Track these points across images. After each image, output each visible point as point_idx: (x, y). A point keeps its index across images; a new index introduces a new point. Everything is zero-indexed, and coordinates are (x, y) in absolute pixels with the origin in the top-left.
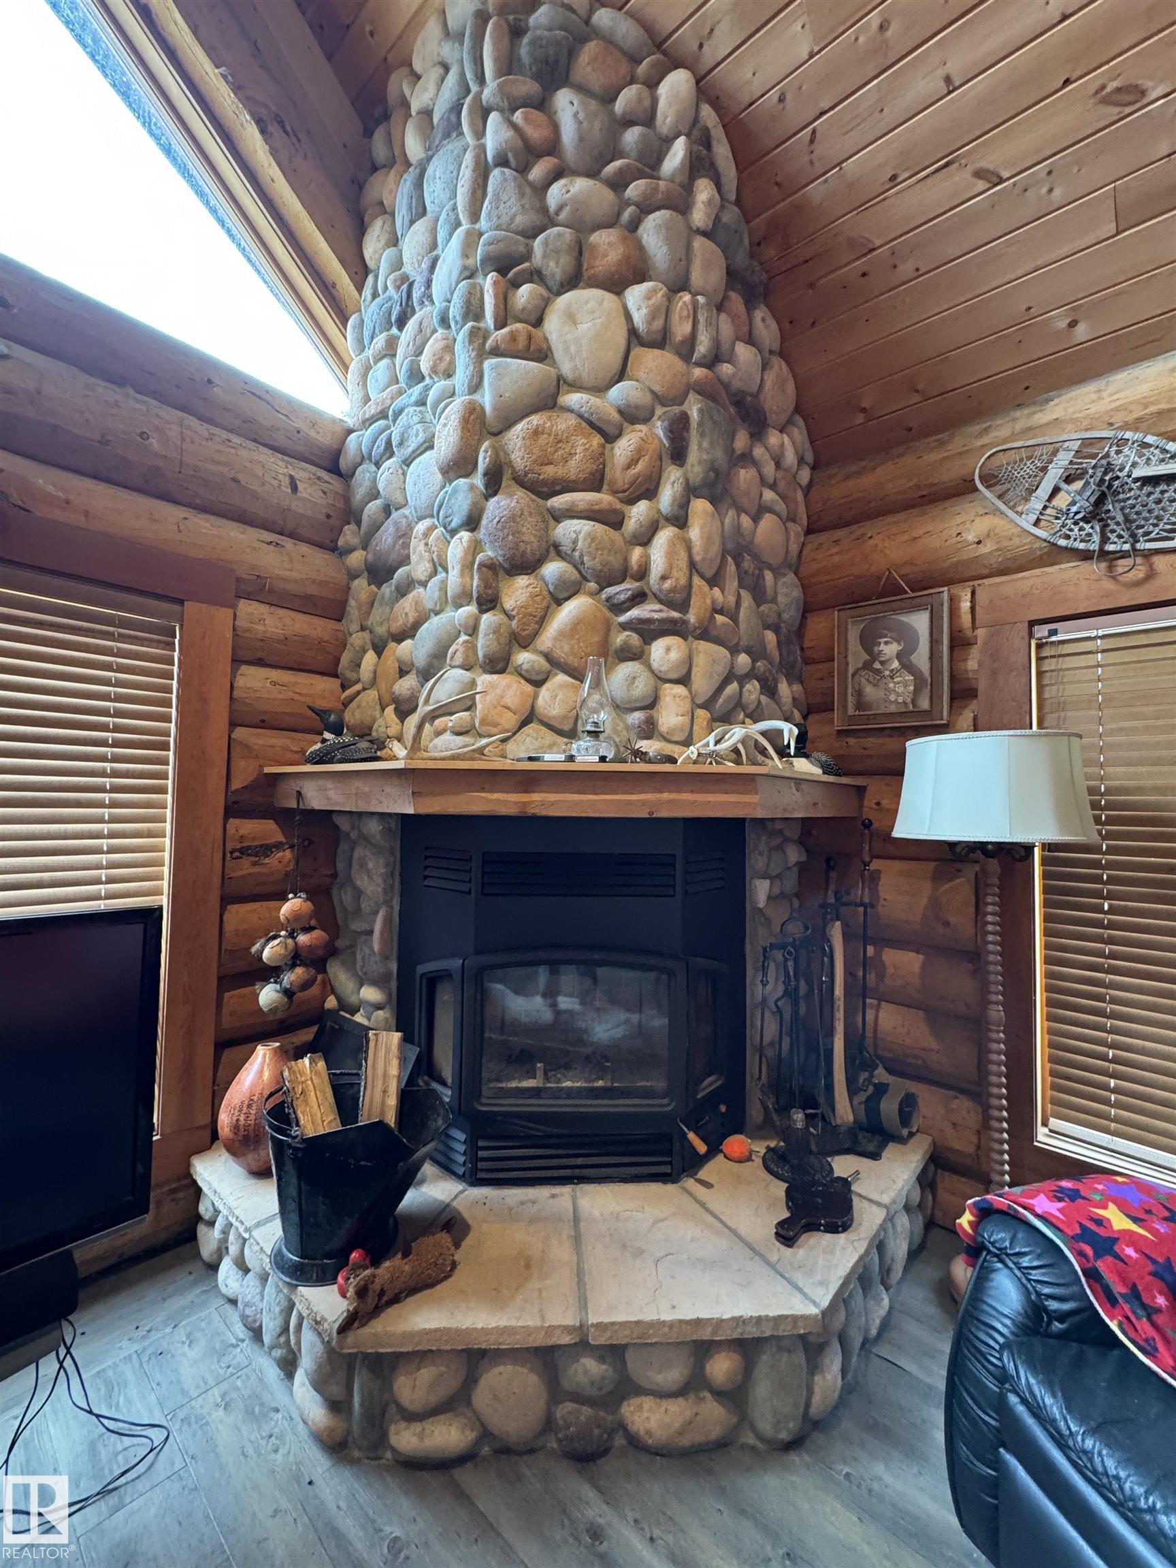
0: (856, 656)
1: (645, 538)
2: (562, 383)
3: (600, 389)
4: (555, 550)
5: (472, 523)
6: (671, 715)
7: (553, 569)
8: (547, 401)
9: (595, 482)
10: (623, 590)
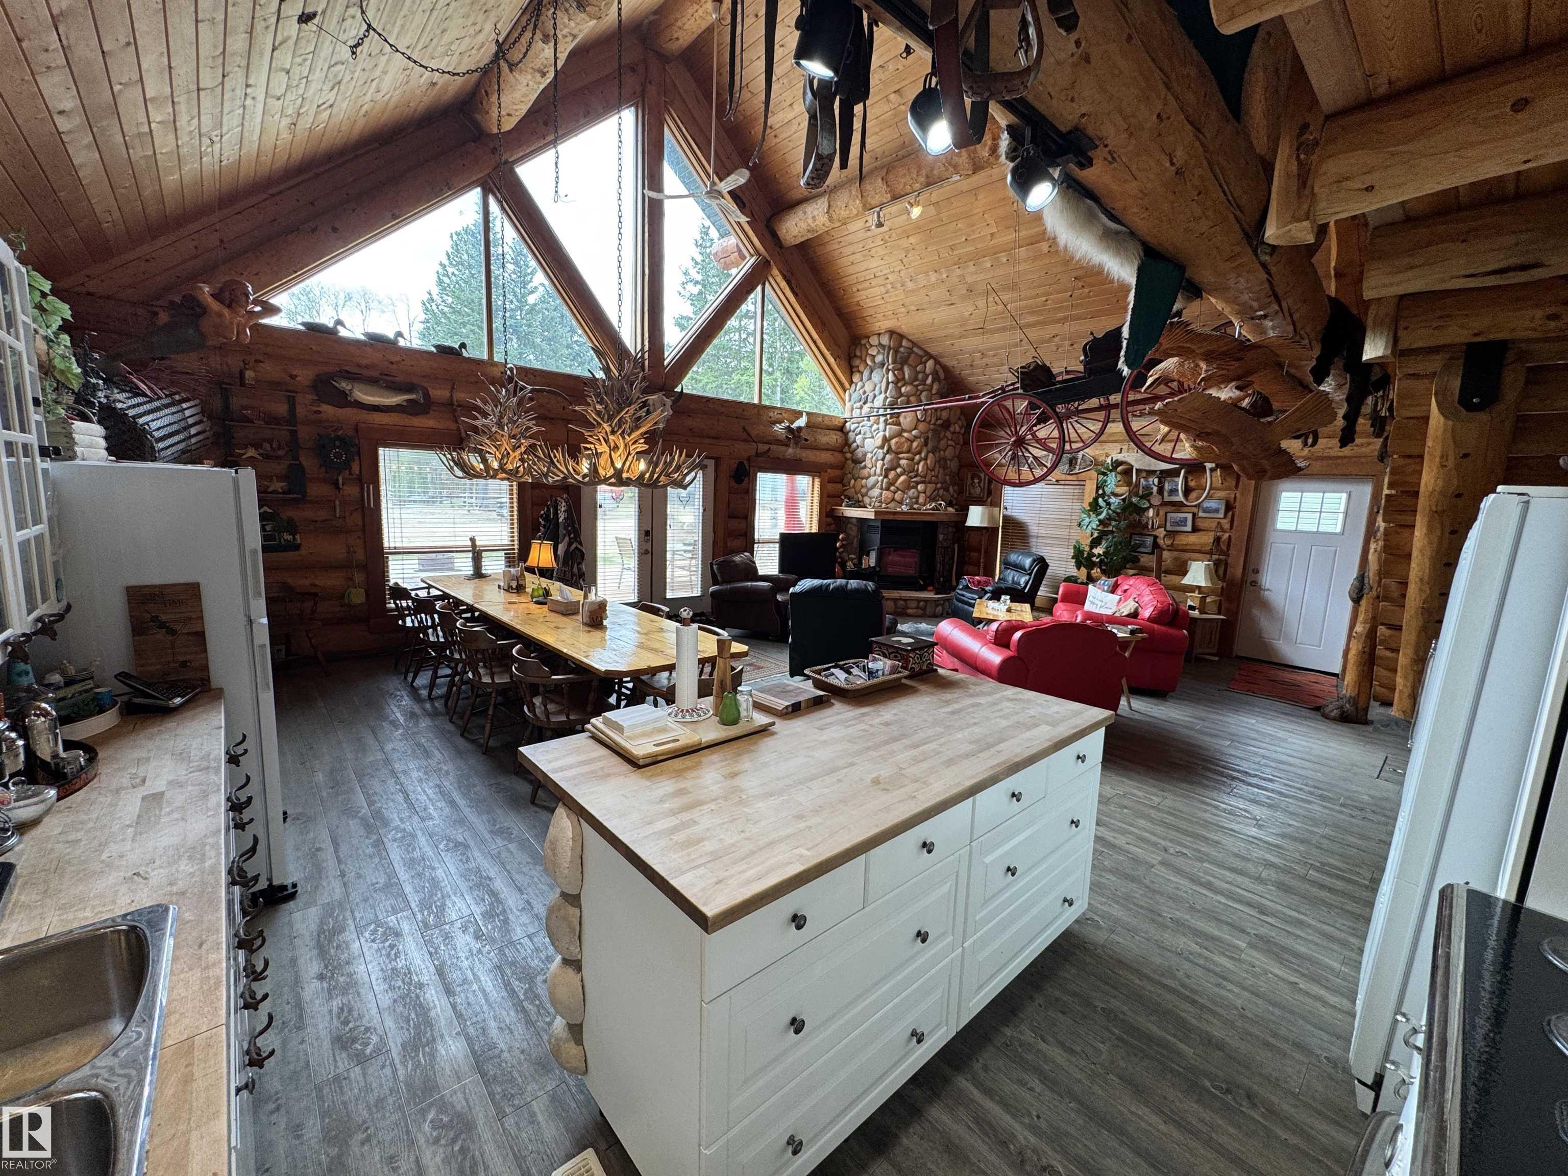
0: (969, 482)
1: (918, 463)
2: (903, 430)
3: (910, 432)
4: (899, 466)
5: (883, 459)
6: (921, 500)
7: (899, 470)
8: (899, 434)
9: (908, 452)
10: (912, 474)
